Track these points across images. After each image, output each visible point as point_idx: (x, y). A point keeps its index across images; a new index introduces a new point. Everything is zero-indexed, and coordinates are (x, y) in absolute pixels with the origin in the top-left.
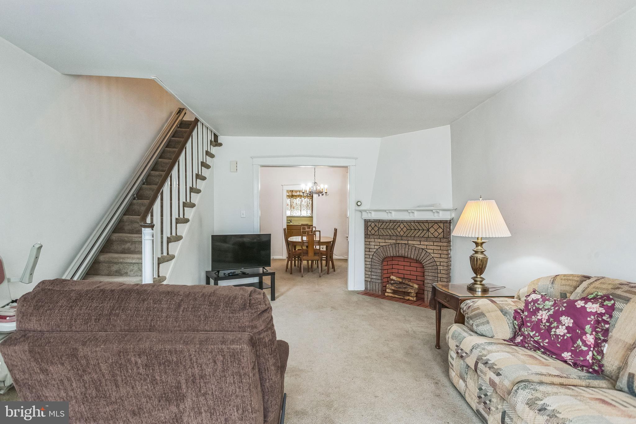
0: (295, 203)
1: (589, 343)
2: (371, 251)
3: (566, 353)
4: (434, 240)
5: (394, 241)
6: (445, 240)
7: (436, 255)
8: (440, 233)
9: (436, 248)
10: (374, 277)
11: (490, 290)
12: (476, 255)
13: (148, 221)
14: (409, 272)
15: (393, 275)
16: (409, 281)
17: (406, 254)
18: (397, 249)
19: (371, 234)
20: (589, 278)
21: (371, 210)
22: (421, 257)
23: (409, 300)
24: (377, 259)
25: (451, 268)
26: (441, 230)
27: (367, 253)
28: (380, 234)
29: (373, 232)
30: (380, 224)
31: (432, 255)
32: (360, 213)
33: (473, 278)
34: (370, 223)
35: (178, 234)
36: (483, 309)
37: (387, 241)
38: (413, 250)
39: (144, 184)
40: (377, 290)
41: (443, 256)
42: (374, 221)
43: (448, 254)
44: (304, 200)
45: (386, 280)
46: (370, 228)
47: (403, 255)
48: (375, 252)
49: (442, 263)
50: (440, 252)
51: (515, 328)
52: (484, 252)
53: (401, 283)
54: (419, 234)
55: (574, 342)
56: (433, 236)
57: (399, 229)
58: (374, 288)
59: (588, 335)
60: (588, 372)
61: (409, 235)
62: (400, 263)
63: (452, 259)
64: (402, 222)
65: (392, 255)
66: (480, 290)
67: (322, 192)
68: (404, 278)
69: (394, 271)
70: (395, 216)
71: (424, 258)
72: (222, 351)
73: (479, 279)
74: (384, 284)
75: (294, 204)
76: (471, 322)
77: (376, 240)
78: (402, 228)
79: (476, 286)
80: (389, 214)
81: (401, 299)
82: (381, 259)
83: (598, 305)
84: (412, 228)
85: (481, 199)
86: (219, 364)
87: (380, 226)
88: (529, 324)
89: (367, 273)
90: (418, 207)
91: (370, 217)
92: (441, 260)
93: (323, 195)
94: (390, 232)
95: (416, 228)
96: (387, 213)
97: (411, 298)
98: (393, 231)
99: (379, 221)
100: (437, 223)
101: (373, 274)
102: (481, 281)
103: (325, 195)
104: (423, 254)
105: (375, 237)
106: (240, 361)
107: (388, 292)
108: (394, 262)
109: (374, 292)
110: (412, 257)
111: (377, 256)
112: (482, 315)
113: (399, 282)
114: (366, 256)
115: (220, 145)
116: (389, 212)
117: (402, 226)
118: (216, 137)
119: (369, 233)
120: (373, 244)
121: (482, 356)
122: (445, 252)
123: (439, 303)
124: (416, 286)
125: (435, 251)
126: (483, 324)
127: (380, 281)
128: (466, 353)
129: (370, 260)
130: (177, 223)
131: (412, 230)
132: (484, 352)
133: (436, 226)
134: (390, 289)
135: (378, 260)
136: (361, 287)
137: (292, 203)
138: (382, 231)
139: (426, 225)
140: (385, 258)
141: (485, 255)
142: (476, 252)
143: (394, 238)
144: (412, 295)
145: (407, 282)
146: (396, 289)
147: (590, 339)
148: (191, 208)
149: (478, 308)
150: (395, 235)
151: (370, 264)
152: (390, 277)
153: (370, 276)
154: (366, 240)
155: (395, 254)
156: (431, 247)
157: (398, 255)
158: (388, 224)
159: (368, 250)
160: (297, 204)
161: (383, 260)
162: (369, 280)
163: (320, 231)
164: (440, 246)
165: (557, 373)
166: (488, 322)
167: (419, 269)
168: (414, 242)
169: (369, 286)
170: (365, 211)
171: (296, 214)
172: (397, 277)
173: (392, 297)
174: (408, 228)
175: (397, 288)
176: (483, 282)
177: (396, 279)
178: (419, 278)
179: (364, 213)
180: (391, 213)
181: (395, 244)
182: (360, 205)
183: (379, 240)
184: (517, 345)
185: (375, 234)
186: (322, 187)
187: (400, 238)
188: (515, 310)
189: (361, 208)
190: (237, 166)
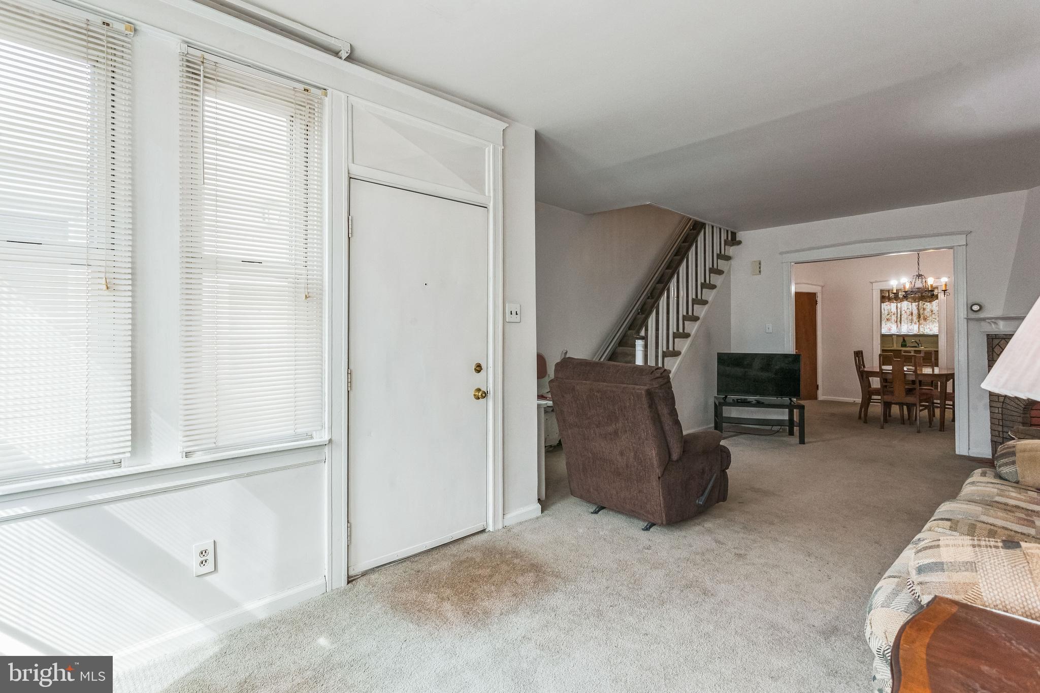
0: (928, 310)
13: (643, 333)
24: (1012, 404)
32: (980, 324)
35: (676, 349)
39: (648, 298)
42: (1004, 337)
46: (998, 350)
75: (926, 312)
82: (1022, 405)
89: (994, 427)
91: (993, 330)
101: (1005, 429)
112: (1013, 454)
114: (993, 398)
115: (740, 243)
118: (734, 235)
129: (1000, 405)
130: (674, 338)
135: (1016, 406)
136: (985, 452)
137: (921, 311)
148: (694, 322)
151: (1000, 412)
153: (998, 432)
160: (934, 312)
162: (1000, 440)
166: (1014, 463)
170: (987, 319)
171: (931, 330)
179: (985, 324)
182: (978, 311)
189: (980, 315)
190: (760, 268)
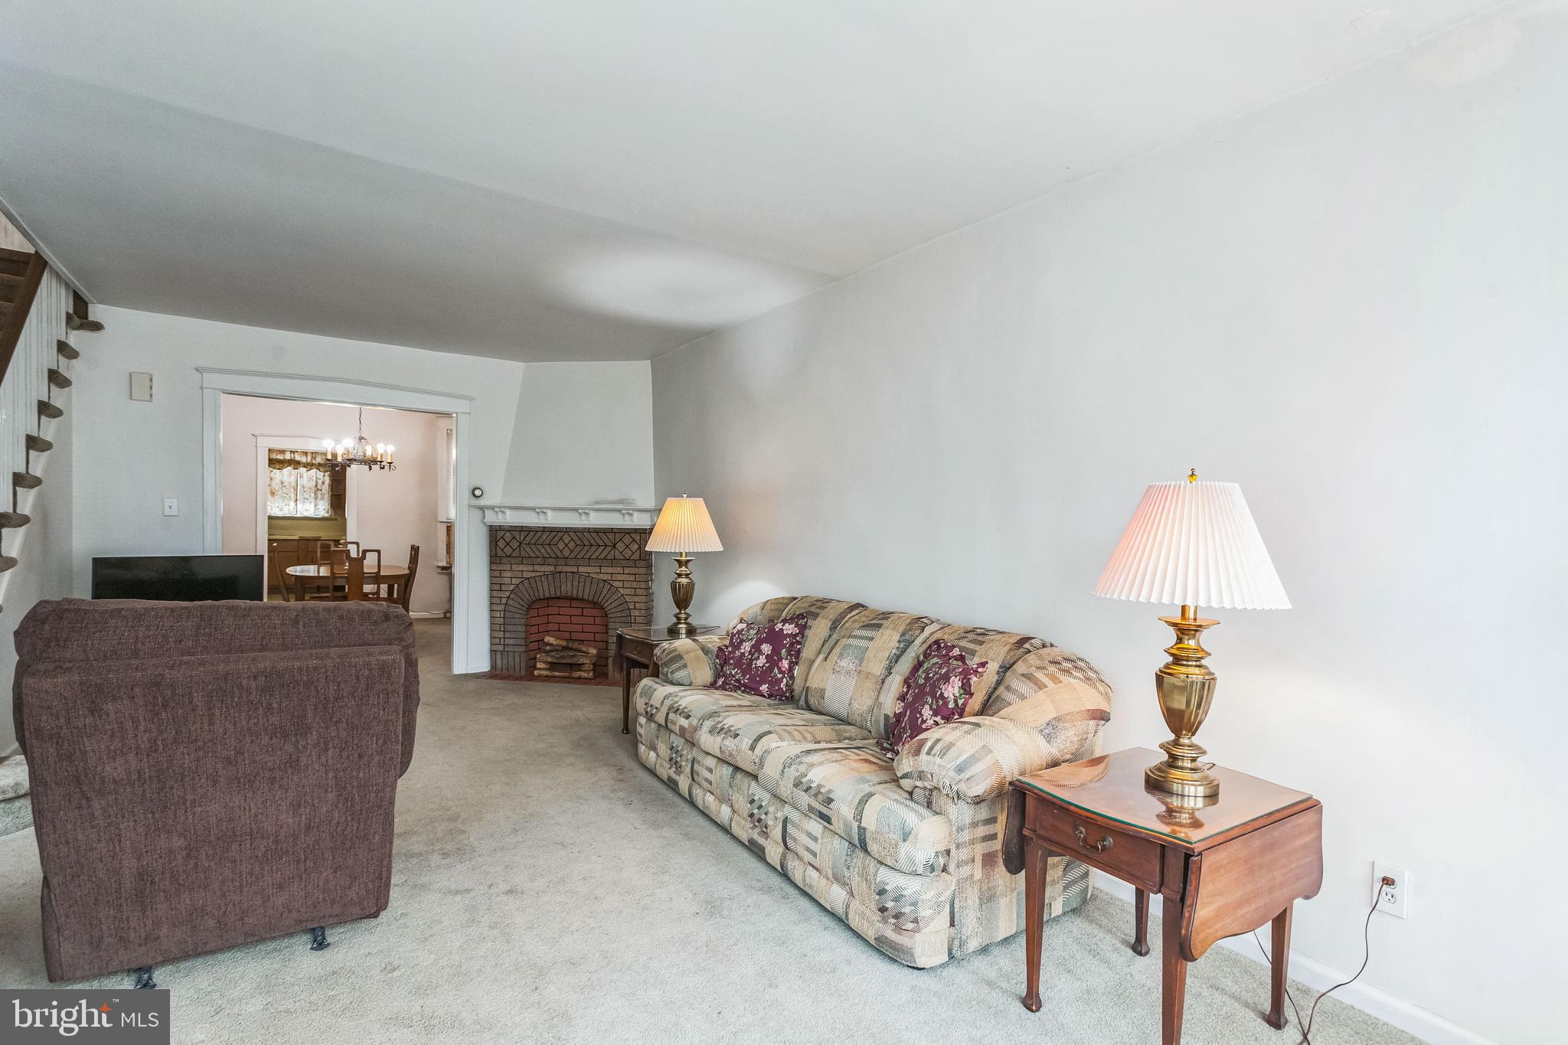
1: (784, 669)
2: (503, 589)
3: (763, 686)
4: (624, 563)
5: (552, 568)
6: (643, 563)
7: (627, 591)
8: (634, 551)
9: (626, 577)
10: (511, 642)
11: (698, 631)
12: (679, 580)
14: (580, 628)
15: (548, 635)
16: (580, 644)
17: (575, 592)
18: (557, 583)
19: (503, 555)
20: (795, 599)
21: (504, 507)
22: (603, 595)
23: (580, 678)
24: (516, 605)
25: (654, 612)
26: (636, 546)
27: (495, 594)
28: (523, 554)
29: (508, 551)
30: (523, 534)
31: (621, 590)
32: (479, 513)
33: (677, 616)
34: (502, 533)
36: (681, 650)
37: (537, 568)
38: (588, 584)
40: (517, 667)
41: (639, 592)
42: (510, 529)
43: (648, 588)
44: (305, 475)
45: (534, 646)
46: (501, 544)
47: (569, 594)
48: (512, 591)
49: (637, 605)
50: (635, 585)
51: (716, 668)
52: (689, 574)
53: (564, 648)
54: (597, 553)
55: (772, 671)
56: (622, 557)
57: (561, 545)
58: (511, 663)
59: (784, 661)
60: (780, 700)
61: (580, 556)
62: (563, 611)
63: (655, 598)
64: (566, 532)
65: (547, 595)
66: (684, 631)
67: (381, 462)
68: (571, 640)
69: (550, 627)
70: (553, 520)
71: (606, 598)
72: (369, 663)
73: (683, 616)
74: (532, 654)
76: (666, 669)
77: (515, 567)
78: (566, 542)
79: (680, 626)
80: (584, 517)
81: (564, 677)
82: (525, 605)
83: (793, 626)
84: (586, 542)
85: (685, 496)
86: (363, 681)
87: (522, 538)
88: (732, 662)
89: (496, 634)
90: (597, 503)
91: (502, 520)
92: (637, 599)
93: (383, 468)
94: (543, 551)
95: (593, 542)
96: (538, 513)
97: (584, 675)
98: (549, 550)
99: (521, 529)
100: (628, 533)
101: (507, 635)
102: (686, 619)
103: (387, 467)
104: (605, 591)
105: (513, 561)
106: (390, 675)
107: (539, 669)
108: (550, 611)
109: (511, 672)
110: (586, 597)
111: (517, 599)
112: (680, 657)
113: (561, 648)
114: (494, 601)
115: (97, 327)
116: (541, 511)
117: (567, 539)
119: (500, 553)
120: (509, 574)
121: (672, 704)
122: (643, 585)
123: (628, 658)
124: (593, 651)
125: (627, 585)
126: (679, 669)
127: (522, 649)
128: (657, 708)
129: (501, 608)
131: (585, 545)
132: (676, 699)
133: (627, 539)
134: (544, 662)
135: (520, 607)
136: (484, 666)
138: (528, 549)
139: (611, 536)
140: (534, 602)
141: (691, 580)
142: (680, 575)
143: (552, 561)
144: (586, 667)
145: (576, 645)
146: (555, 661)
147: (785, 664)
149: (675, 650)
150: (553, 555)
151: (502, 615)
152: (543, 640)
153: (502, 640)
154: (493, 568)
155: (553, 592)
156: (619, 577)
157: (558, 594)
158: (539, 534)
159: (497, 587)
160: (285, 484)
161: (530, 607)
162: (501, 648)
163: (379, 552)
164: (635, 574)
165: (749, 704)
166: (685, 666)
167: (598, 621)
168: (589, 569)
169: (499, 662)
170: (492, 508)
172: (557, 638)
173: (547, 676)
174: (578, 542)
175: (557, 658)
176: (689, 621)
177: (554, 643)
178: (598, 637)
179: (488, 513)
180: (503, 512)
181: (553, 573)
182: (479, 496)
183: (521, 568)
184: (716, 689)
185: (513, 555)
186: (384, 449)
187: (562, 562)
188: (719, 647)
189: (482, 502)
190: (151, 388)
